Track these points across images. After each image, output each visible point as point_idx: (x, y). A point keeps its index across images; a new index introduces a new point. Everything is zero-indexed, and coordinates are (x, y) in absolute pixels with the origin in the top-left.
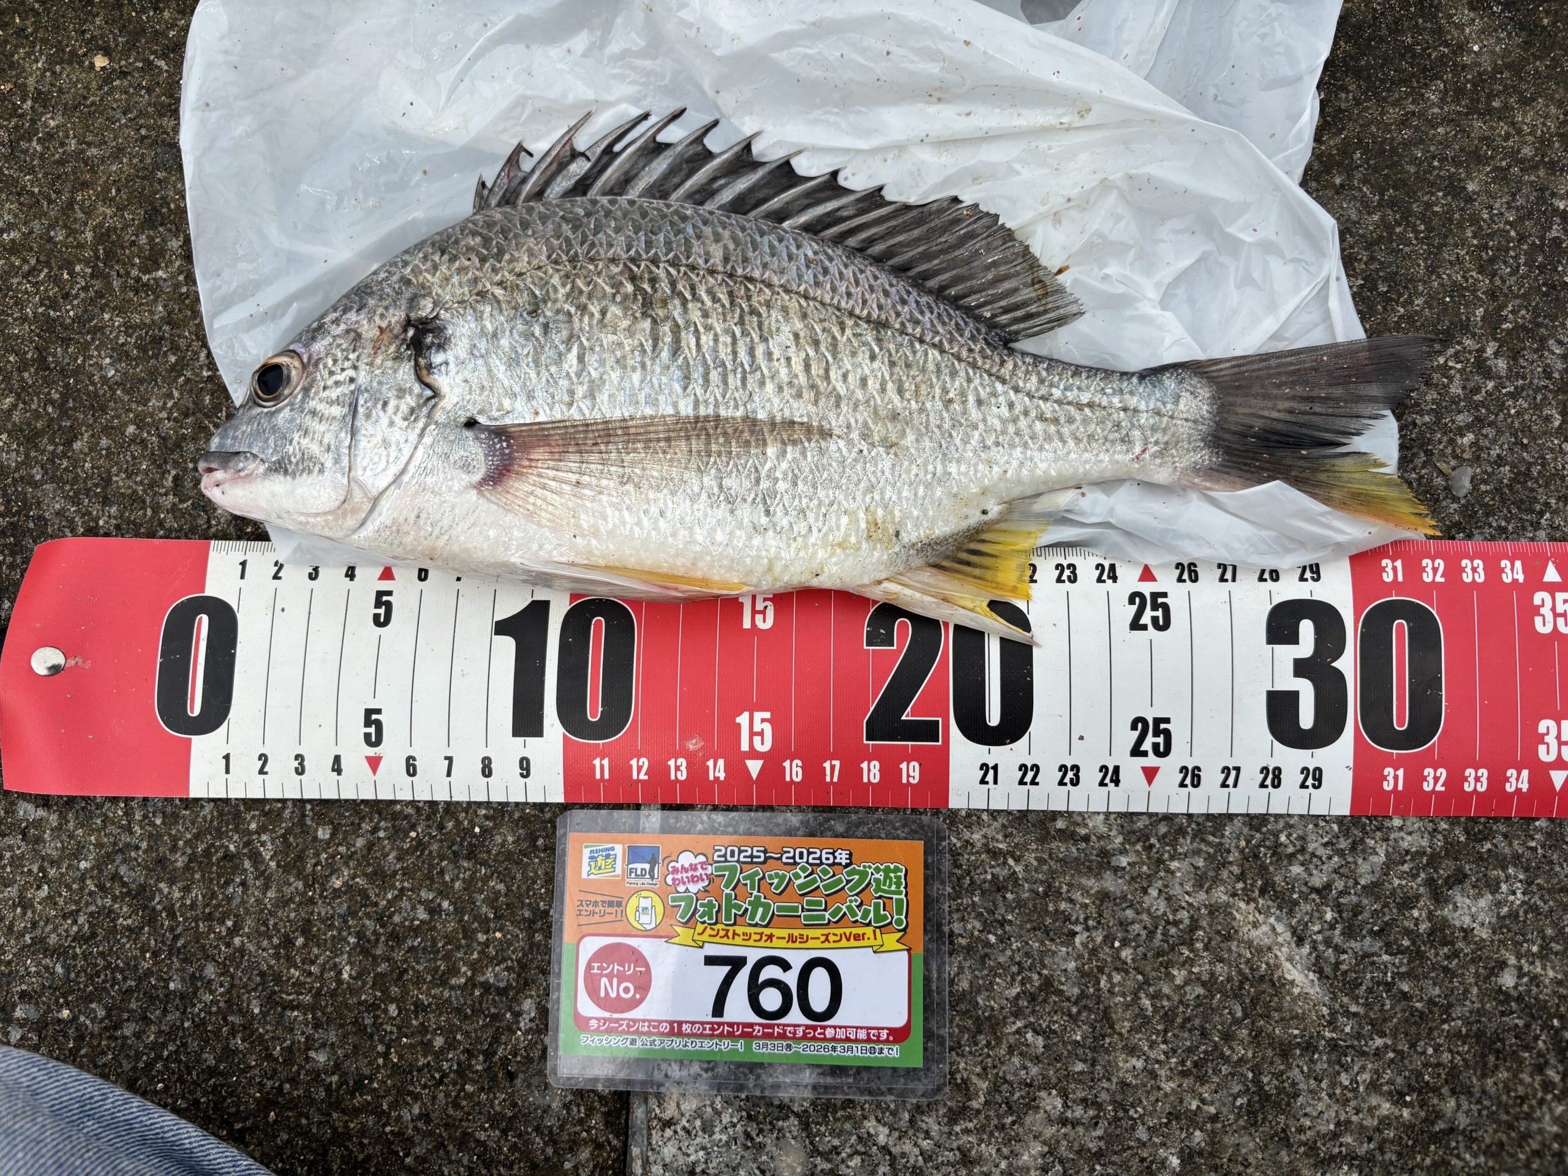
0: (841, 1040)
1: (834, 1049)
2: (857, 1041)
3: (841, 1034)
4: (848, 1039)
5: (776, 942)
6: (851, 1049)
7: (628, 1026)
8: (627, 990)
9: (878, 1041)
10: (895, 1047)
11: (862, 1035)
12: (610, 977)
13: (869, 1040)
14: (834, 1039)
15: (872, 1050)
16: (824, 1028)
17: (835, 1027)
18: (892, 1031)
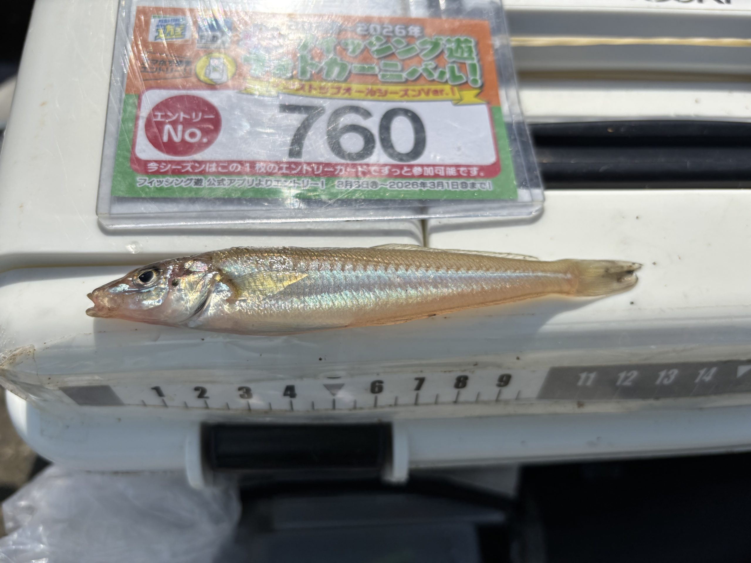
1: (423, 185)
3: (429, 171)
4: (436, 176)
5: (355, 95)
6: (440, 184)
7: (193, 167)
8: (192, 135)
9: (469, 177)
10: (488, 182)
11: (452, 171)
12: (174, 124)
13: (459, 176)
14: (422, 176)
15: (464, 185)
16: (411, 166)
17: (422, 166)
18: (482, 168)
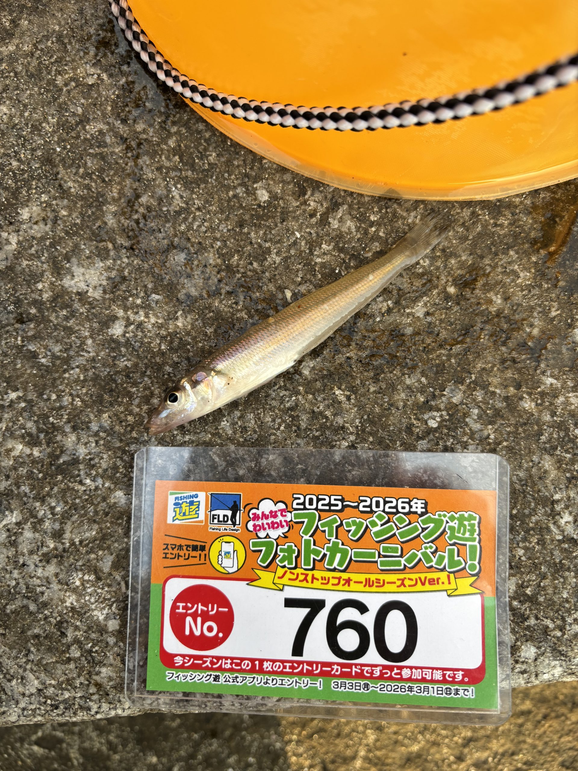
0: (417, 680)
2: (432, 681)
3: (417, 674)
4: (424, 680)
5: (353, 585)
8: (210, 629)
9: (453, 682)
10: (471, 688)
11: (438, 675)
12: (194, 616)
13: (444, 681)
14: (410, 679)
15: (448, 691)
16: (401, 668)
17: (411, 668)
18: (467, 672)
